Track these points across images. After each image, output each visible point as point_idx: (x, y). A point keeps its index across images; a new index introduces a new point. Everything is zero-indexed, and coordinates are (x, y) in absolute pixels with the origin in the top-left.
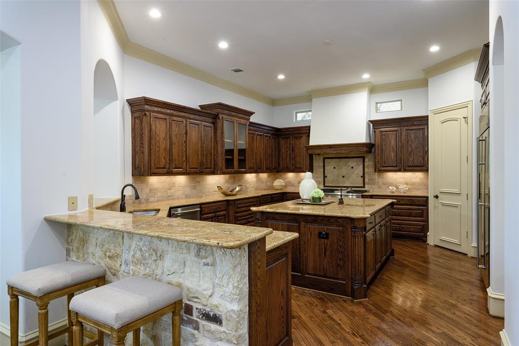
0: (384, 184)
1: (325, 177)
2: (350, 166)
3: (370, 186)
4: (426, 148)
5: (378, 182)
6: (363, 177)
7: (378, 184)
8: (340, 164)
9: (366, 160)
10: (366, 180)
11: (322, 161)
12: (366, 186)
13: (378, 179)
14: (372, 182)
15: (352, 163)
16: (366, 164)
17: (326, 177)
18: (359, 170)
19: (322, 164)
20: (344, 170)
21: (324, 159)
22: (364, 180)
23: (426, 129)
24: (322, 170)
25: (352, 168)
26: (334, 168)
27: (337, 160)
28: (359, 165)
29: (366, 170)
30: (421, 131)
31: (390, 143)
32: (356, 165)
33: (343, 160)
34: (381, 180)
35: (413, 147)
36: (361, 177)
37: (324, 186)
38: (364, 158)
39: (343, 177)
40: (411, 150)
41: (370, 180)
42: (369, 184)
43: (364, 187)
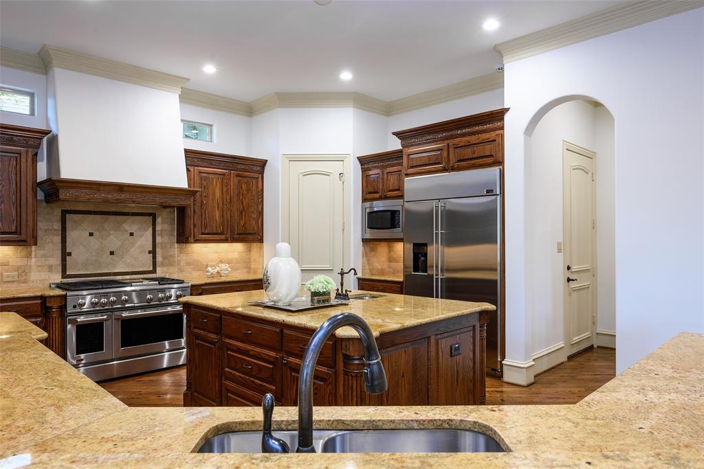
0: (188, 264)
1: (65, 254)
2: (126, 231)
3: (165, 269)
4: (260, 207)
5: (179, 261)
6: (153, 252)
7: (179, 264)
8: (106, 226)
9: (159, 220)
10: (159, 259)
11: (60, 218)
12: (158, 269)
13: (178, 256)
14: (169, 262)
15: (131, 225)
16: (158, 228)
17: (70, 254)
18: (145, 240)
19: (58, 226)
20: (114, 240)
21: (64, 213)
22: (154, 257)
23: (260, 179)
24: (58, 239)
25: (132, 234)
26: (91, 234)
27: (98, 217)
28: (145, 230)
29: (159, 239)
30: (254, 181)
31: (214, 194)
32: (139, 229)
33: (112, 218)
34: (183, 257)
35: (244, 204)
36: (150, 252)
37: (64, 275)
38: (154, 216)
39: (112, 253)
40: (242, 208)
41: (164, 258)
42: (163, 265)
43: (154, 271)
